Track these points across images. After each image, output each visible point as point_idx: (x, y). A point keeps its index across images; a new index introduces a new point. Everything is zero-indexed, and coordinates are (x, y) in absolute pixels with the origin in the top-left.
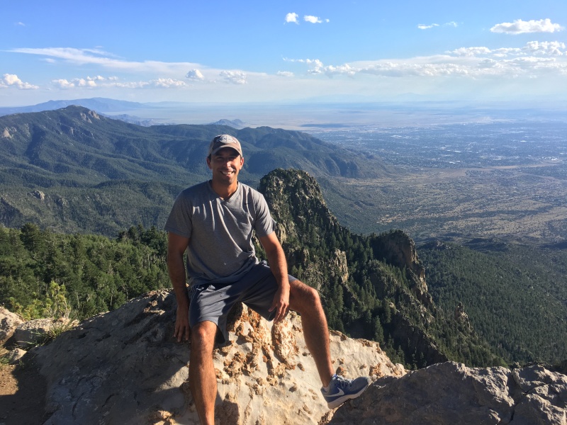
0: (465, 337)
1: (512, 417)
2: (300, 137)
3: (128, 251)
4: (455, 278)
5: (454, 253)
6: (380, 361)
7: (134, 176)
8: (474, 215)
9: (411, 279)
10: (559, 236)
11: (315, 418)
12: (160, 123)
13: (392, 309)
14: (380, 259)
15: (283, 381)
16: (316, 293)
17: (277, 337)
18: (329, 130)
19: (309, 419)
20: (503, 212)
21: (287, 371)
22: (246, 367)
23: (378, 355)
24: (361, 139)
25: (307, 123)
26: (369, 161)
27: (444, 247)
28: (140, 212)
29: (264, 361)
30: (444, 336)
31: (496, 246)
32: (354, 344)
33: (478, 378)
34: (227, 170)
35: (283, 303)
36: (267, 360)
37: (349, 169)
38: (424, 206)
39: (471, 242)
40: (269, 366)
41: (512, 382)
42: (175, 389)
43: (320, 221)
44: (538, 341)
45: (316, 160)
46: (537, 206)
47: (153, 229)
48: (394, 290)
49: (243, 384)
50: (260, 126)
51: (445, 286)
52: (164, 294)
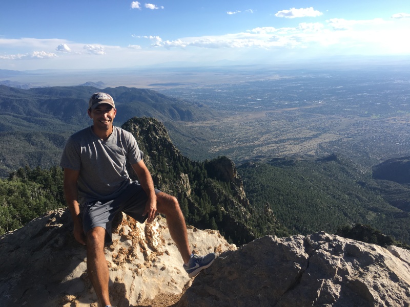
0: (272, 226)
1: (308, 266)
2: (149, 94)
3: (18, 187)
4: (263, 186)
5: (261, 169)
6: (221, 243)
7: (18, 128)
8: (272, 143)
9: (234, 190)
10: (326, 153)
11: (179, 286)
12: (37, 86)
13: (222, 211)
14: (213, 178)
15: (156, 264)
16: (176, 200)
17: (149, 234)
18: (170, 87)
19: (176, 287)
20: (290, 139)
21: (158, 257)
22: (128, 257)
23: (219, 239)
24: (193, 93)
25: (153, 83)
26: (200, 109)
27: (254, 166)
28: (26, 157)
29: (141, 252)
30: (258, 226)
31: (287, 162)
32: (202, 234)
33: (286, 243)
34: (105, 120)
35: (152, 209)
36: (143, 251)
37: (186, 115)
38: (239, 138)
39: (272, 161)
40: (145, 255)
41: (306, 243)
42: (77, 279)
43: (168, 153)
44: (318, 223)
45: (161, 110)
46: (312, 134)
47: (38, 168)
48: (223, 198)
49: (127, 269)
50: (118, 86)
51: (257, 192)
52: (61, 212)
